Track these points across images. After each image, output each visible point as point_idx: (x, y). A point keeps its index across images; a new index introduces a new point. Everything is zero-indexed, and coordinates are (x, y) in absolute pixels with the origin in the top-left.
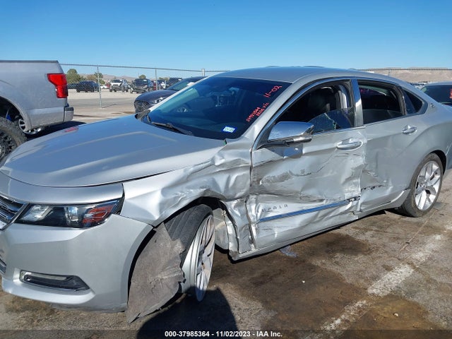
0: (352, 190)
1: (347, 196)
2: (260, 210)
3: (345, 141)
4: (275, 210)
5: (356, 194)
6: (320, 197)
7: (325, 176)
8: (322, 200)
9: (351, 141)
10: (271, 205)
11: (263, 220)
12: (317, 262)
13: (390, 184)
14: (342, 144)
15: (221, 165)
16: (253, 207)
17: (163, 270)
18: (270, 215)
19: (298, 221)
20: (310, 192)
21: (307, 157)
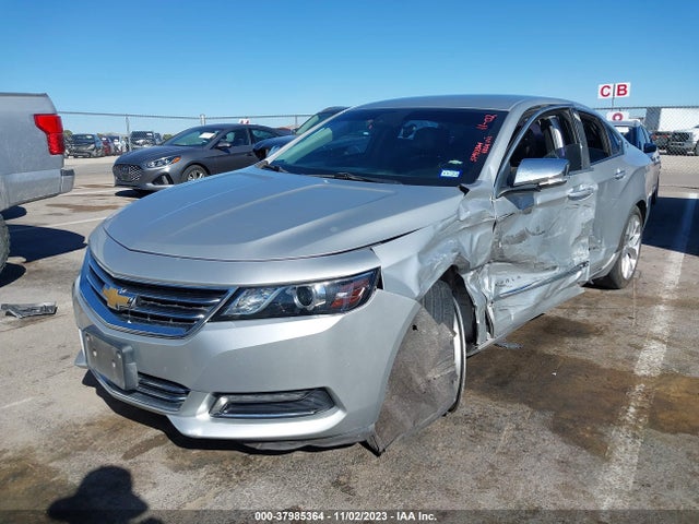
0: (581, 254)
1: (577, 261)
2: (493, 285)
3: (576, 188)
4: (508, 284)
5: (584, 258)
6: (553, 263)
7: (556, 235)
8: (555, 268)
9: (581, 188)
10: (503, 276)
11: (497, 298)
12: (551, 350)
13: (603, 245)
14: (574, 192)
15: (466, 220)
16: (486, 281)
17: (434, 365)
18: (504, 290)
19: (532, 297)
20: (544, 257)
21: (540, 210)
